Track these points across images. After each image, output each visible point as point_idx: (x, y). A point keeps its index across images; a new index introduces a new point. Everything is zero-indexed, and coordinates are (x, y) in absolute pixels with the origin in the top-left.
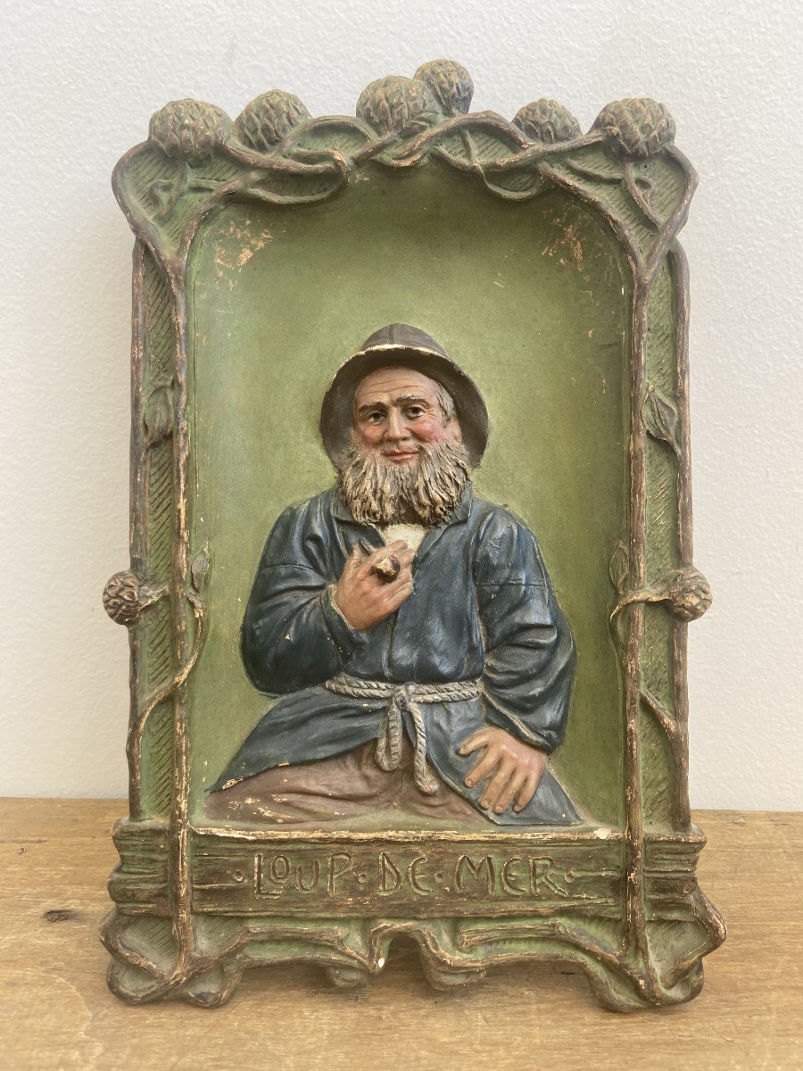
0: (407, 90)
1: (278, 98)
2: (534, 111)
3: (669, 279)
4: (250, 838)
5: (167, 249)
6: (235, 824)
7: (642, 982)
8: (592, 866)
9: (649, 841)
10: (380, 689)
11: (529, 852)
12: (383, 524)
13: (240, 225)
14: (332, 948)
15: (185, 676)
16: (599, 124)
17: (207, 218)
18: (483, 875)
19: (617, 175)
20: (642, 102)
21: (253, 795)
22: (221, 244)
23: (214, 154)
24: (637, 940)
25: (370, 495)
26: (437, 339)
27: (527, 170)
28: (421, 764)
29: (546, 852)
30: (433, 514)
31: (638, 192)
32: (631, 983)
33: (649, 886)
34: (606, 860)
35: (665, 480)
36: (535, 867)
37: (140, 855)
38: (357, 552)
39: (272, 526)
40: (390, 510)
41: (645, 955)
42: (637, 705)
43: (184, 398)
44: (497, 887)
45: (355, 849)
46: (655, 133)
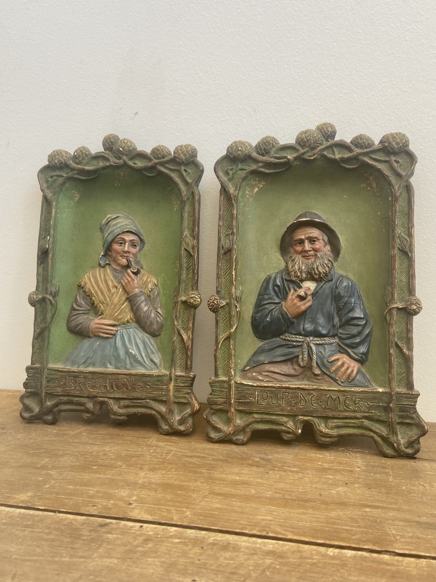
0: (313, 134)
1: (269, 139)
2: (357, 139)
3: (407, 194)
4: (255, 385)
5: (232, 190)
6: (250, 381)
7: (395, 444)
8: (376, 401)
9: (398, 393)
10: (300, 338)
11: (353, 395)
12: (302, 281)
13: (255, 180)
14: (282, 425)
15: (234, 330)
16: (381, 142)
17: (244, 179)
18: (336, 402)
19: (387, 159)
20: (396, 134)
21: (256, 372)
22: (248, 187)
23: (248, 158)
24: (393, 429)
25: (297, 270)
26: (322, 216)
27: (355, 158)
28: (314, 365)
29: (359, 396)
30: (320, 277)
31: (395, 164)
32: (391, 445)
33: (398, 409)
34: (381, 399)
35: (405, 265)
36: (355, 401)
37: (218, 389)
38: (292, 290)
39: (263, 281)
40: (304, 275)
41: (397, 435)
42: (394, 345)
43: (235, 238)
44: (341, 407)
45: (291, 391)
46: (401, 145)
